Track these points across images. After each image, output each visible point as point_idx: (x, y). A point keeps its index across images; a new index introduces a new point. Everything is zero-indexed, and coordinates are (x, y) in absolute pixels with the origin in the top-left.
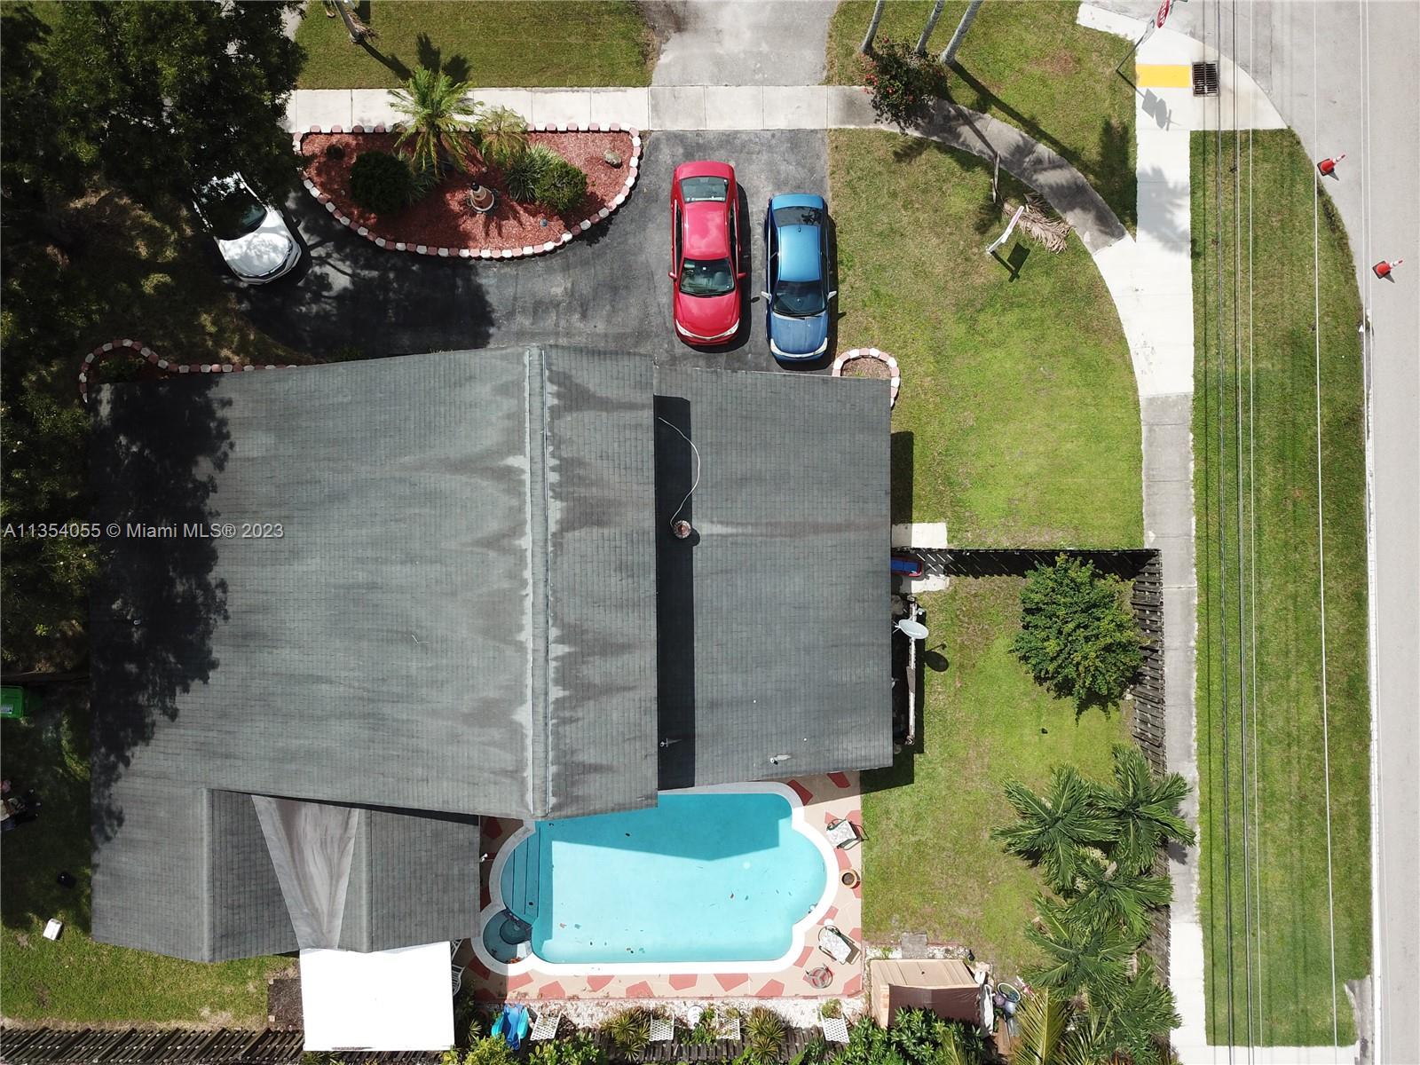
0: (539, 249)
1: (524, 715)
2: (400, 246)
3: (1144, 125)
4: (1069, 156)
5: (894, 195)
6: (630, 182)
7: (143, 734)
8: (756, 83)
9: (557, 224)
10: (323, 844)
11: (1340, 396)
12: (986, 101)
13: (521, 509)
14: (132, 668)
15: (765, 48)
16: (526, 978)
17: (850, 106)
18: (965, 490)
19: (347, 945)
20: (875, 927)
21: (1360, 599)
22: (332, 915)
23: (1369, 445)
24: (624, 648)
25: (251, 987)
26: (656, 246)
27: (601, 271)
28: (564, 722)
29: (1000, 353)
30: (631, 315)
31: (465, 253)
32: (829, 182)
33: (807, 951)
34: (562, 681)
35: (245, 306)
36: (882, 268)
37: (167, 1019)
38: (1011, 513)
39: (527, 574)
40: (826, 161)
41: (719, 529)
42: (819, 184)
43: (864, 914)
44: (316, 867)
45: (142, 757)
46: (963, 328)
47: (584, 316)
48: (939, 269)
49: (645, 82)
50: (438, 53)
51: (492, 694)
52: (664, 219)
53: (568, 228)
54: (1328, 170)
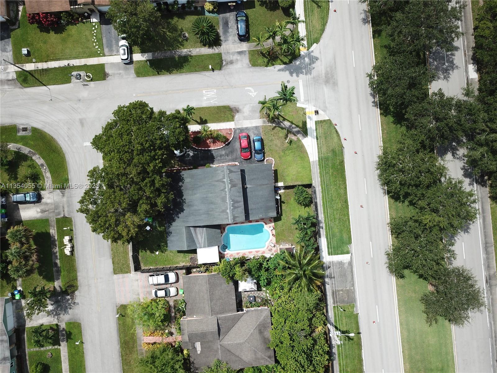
0: (220, 147)
1: (228, 211)
2: (200, 148)
3: (308, 121)
4: (297, 126)
5: (272, 135)
6: (233, 136)
7: (174, 220)
8: (250, 119)
9: (223, 143)
10: (200, 233)
11: (341, 158)
12: (284, 119)
13: (226, 186)
14: (171, 212)
15: (251, 114)
16: (227, 254)
17: (264, 122)
18: (285, 177)
19: (204, 247)
20: (278, 242)
21: (346, 188)
22: (202, 243)
23: (345, 165)
24: (240, 202)
25: (187, 259)
26: (237, 145)
27: (230, 150)
28: (233, 211)
29: (289, 157)
30: (234, 156)
31: (209, 149)
32: (262, 134)
33: (268, 246)
34: (232, 206)
35: (178, 159)
36: (270, 146)
37: (175, 264)
38: (292, 180)
39: (227, 194)
40: (261, 130)
41: (250, 186)
42: (260, 134)
43: (276, 240)
44: (199, 237)
45: (174, 224)
46: (283, 153)
47: (228, 156)
48: (279, 145)
49: (233, 121)
50: (203, 119)
51: (224, 209)
52: (238, 141)
53: (224, 144)
54: (336, 125)
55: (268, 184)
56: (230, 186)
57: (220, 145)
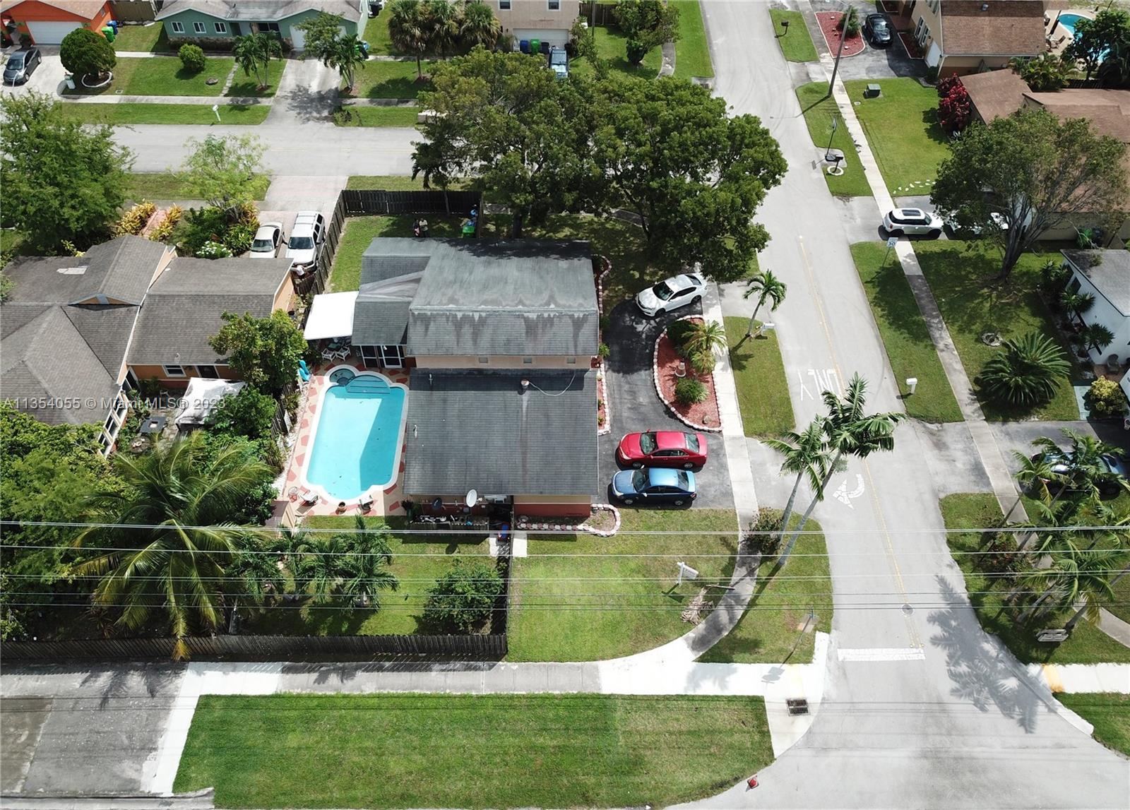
1: (451, 306)
2: (657, 347)
3: (765, 668)
4: (738, 625)
6: (696, 426)
7: (454, 245)
8: (754, 479)
9: (672, 399)
11: (603, 792)
14: (479, 244)
17: (749, 519)
18: (545, 565)
22: (372, 294)
24: (475, 341)
28: (448, 318)
29: (620, 581)
31: (655, 367)
32: (708, 508)
33: (305, 491)
34: (464, 317)
40: (718, 507)
41: (525, 404)
42: (707, 503)
44: (390, 289)
45: (445, 245)
46: (634, 567)
49: (746, 435)
51: (461, 300)
53: (671, 403)
54: (752, 785)
55: (525, 471)
56: (533, 316)
57: (666, 392)
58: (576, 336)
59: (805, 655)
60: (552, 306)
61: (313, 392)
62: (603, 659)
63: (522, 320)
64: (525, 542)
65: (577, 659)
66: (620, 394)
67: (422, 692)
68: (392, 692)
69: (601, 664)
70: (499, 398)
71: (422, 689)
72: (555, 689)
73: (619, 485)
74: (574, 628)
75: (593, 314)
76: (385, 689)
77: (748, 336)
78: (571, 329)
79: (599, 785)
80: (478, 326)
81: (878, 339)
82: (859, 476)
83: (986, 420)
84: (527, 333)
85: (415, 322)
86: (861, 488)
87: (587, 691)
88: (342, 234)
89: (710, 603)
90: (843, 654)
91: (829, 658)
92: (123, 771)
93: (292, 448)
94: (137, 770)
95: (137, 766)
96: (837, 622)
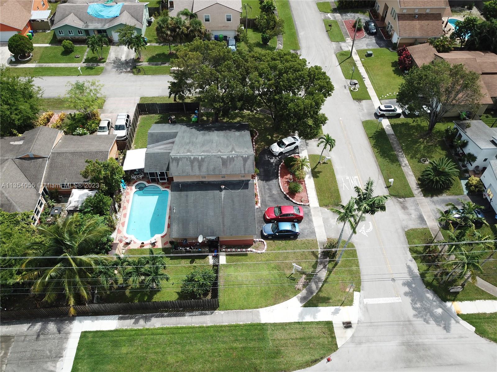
1: (189, 154)
4: (320, 290)
6: (298, 203)
8: (324, 226)
9: (287, 191)
10: (166, 147)
11: (263, 366)
15: (333, 227)
17: (323, 243)
18: (234, 267)
24: (200, 169)
28: (187, 159)
29: (267, 273)
31: (279, 178)
32: (305, 239)
34: (194, 158)
35: (266, 148)
40: (309, 238)
41: (223, 196)
44: (162, 146)
45: (184, 127)
46: (273, 266)
48: (287, 261)
49: (320, 206)
50: (318, 174)
54: (329, 360)
55: (224, 226)
56: (225, 157)
57: (284, 189)
58: (244, 165)
59: (350, 302)
60: (233, 152)
61: (128, 193)
62: (261, 307)
63: (220, 159)
64: (225, 257)
65: (250, 308)
66: (265, 190)
67: (182, 326)
68: (168, 326)
69: (261, 310)
70: (211, 194)
71: (181, 324)
72: (241, 322)
73: (265, 230)
74: (248, 295)
75: (252, 155)
76: (165, 325)
77: (319, 163)
78: (242, 162)
79: (262, 363)
80: (201, 162)
81: (376, 162)
82: (370, 222)
83: (424, 196)
84: (223, 164)
85: (173, 161)
86: (371, 228)
87: (255, 322)
88: (138, 123)
89: (307, 281)
90: (366, 301)
91: (360, 303)
92: (48, 367)
93: (119, 219)
94: (54, 367)
95: (54, 365)
96: (363, 287)
